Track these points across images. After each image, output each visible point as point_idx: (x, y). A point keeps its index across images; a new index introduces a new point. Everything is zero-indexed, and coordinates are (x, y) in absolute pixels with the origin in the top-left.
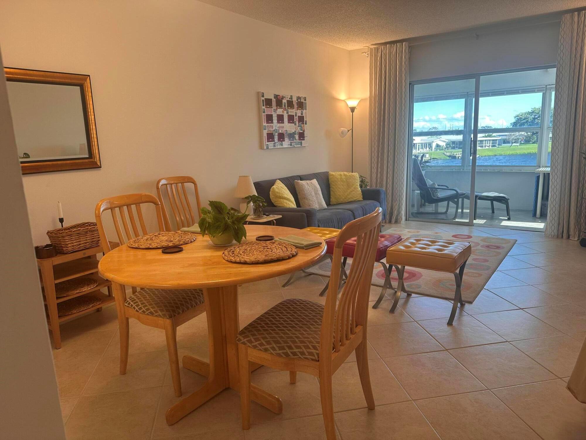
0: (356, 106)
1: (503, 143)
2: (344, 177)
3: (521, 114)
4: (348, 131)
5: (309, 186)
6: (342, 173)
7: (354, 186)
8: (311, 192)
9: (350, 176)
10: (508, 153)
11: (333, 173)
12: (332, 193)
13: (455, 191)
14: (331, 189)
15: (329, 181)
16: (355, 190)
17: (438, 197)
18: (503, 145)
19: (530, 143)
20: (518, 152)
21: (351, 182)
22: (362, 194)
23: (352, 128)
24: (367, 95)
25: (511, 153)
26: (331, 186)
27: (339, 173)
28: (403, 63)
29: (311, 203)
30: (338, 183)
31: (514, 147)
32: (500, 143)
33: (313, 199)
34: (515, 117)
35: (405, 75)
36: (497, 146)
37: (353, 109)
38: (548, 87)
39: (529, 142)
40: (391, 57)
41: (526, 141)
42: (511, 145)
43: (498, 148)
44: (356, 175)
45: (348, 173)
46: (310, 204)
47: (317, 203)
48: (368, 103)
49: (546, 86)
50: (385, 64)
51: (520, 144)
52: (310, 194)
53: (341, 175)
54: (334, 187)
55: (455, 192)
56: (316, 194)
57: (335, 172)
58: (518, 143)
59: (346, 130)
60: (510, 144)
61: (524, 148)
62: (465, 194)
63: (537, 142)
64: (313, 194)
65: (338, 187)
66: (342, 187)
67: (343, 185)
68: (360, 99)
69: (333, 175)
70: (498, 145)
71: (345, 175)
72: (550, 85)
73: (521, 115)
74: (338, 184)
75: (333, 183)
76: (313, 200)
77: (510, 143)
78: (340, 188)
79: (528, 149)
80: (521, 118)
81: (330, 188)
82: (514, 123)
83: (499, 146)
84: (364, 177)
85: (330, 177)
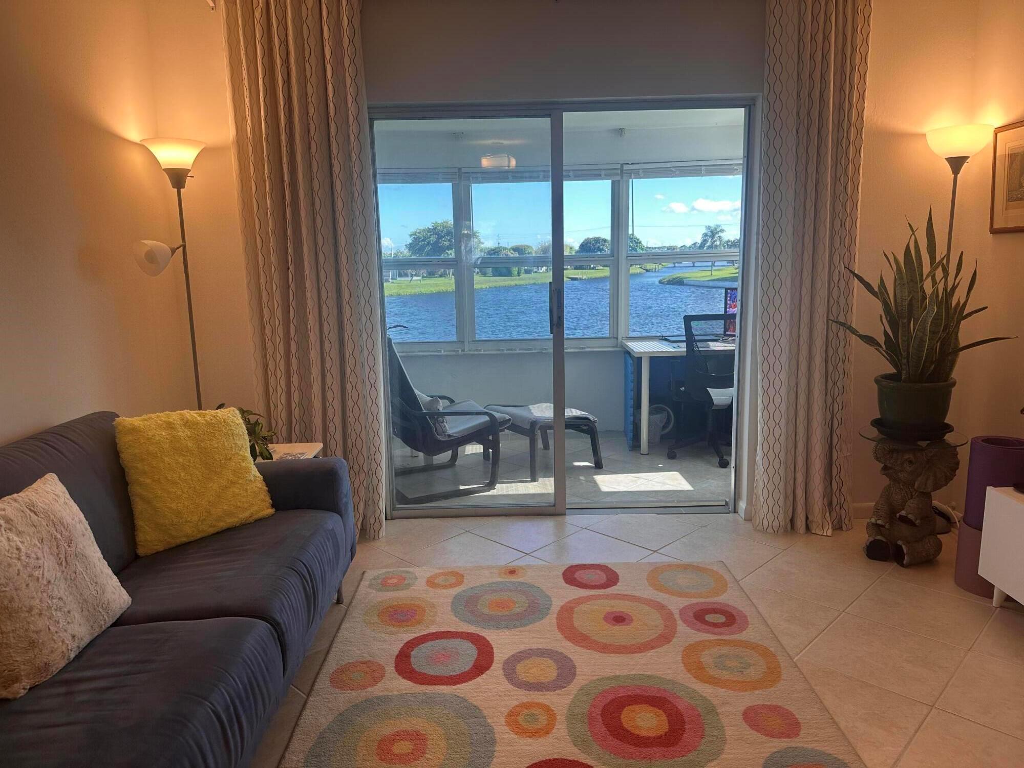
0: (190, 169)
1: (399, 277)
2: (188, 432)
3: (418, 231)
4: (173, 251)
5: (19, 533)
6: (174, 416)
7: (233, 464)
8: (33, 562)
9: (208, 424)
10: (409, 291)
11: (136, 421)
12: (139, 507)
13: (486, 416)
14: (134, 489)
15: (122, 456)
16: (241, 481)
17: (449, 436)
18: (399, 279)
19: (436, 276)
20: (424, 290)
21: (217, 448)
22: (269, 491)
23: (180, 242)
24: (227, 133)
25: (413, 291)
26: (132, 476)
27: (163, 416)
28: (346, 41)
29: (41, 623)
30: (163, 461)
31: (415, 282)
32: (394, 275)
33: (51, 597)
34: (411, 236)
35: (354, 80)
36: (391, 281)
37: (178, 177)
38: (626, 167)
39: (434, 274)
40: (301, 18)
41: (429, 273)
42: (411, 280)
43: (392, 284)
44: (232, 416)
45: (199, 415)
46: (34, 636)
47: (76, 614)
48: (232, 159)
49: (622, 165)
50: (283, 38)
51: (423, 277)
52: (30, 576)
53: (170, 426)
54: (148, 481)
55: (487, 418)
56: (63, 561)
57: (145, 417)
58: (420, 276)
59: (165, 247)
60: (409, 279)
61: (429, 284)
62: (510, 419)
63: (444, 274)
64: (49, 565)
65: (166, 478)
66: (183, 475)
67: (184, 468)
68: (202, 147)
69: (134, 430)
70: (392, 279)
71: (187, 424)
72: (628, 164)
73: (419, 233)
74: (161, 465)
75: (139, 465)
76: (49, 608)
77: (408, 276)
78: (175, 483)
79: (436, 285)
80: (419, 238)
81: (126, 484)
82: (410, 244)
83: (393, 281)
84: (252, 413)
85: (124, 441)
